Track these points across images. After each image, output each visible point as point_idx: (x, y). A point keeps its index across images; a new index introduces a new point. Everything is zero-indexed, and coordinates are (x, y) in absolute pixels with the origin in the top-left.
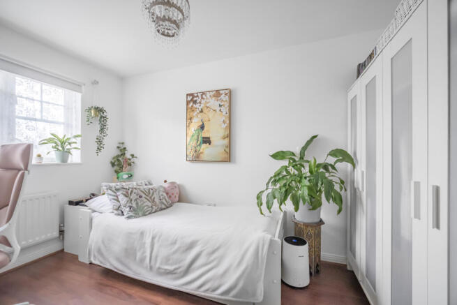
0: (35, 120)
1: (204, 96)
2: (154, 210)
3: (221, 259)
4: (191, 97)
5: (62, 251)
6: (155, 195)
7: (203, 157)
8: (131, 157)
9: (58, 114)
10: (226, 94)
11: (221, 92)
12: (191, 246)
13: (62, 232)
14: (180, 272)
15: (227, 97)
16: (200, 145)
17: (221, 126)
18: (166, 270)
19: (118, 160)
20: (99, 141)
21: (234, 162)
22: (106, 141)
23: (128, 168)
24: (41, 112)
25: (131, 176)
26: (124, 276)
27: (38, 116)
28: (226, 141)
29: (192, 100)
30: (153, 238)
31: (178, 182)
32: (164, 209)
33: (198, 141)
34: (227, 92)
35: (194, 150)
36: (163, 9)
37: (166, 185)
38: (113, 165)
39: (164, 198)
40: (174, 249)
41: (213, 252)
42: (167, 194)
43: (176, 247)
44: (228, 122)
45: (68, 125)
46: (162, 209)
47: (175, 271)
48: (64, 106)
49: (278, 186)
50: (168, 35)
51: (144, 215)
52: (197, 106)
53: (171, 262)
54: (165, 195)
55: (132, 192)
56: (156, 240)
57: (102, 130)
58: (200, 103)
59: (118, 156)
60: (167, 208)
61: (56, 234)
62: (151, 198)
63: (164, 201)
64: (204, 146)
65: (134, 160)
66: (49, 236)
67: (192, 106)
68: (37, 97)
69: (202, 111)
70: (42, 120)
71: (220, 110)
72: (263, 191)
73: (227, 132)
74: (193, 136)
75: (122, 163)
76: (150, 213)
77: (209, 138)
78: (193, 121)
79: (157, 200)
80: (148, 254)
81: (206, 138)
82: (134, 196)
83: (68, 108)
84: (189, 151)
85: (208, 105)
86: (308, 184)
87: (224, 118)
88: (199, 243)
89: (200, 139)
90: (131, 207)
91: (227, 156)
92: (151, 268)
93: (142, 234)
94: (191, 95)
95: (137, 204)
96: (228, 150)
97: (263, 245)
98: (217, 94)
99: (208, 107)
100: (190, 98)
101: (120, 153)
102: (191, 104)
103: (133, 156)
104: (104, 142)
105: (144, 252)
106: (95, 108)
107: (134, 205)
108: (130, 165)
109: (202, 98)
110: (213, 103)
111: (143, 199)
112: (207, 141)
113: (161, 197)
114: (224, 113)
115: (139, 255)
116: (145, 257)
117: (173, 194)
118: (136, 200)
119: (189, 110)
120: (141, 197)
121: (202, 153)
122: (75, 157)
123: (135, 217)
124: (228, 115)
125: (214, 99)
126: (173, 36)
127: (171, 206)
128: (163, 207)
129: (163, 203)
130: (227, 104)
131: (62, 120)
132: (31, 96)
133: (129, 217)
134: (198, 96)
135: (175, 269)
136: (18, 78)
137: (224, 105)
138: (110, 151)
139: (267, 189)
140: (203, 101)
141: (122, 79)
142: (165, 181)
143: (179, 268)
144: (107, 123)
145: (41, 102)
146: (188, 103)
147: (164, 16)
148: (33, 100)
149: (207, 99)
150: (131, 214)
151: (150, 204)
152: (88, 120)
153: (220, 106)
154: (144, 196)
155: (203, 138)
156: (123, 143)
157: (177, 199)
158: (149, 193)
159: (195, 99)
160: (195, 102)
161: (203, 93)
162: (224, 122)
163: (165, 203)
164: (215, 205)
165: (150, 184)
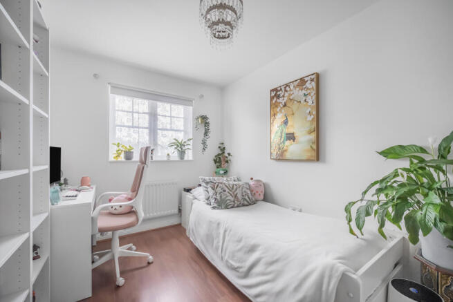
0: (167, 130)
1: (288, 89)
2: (236, 205)
3: (278, 274)
4: (275, 92)
5: (180, 224)
6: (238, 191)
7: (288, 155)
8: (227, 155)
9: (180, 124)
10: (312, 80)
11: (306, 79)
12: (252, 249)
13: (180, 210)
14: (242, 272)
15: (313, 83)
16: (283, 142)
17: (306, 118)
18: (232, 265)
19: (220, 158)
20: (204, 143)
21: (324, 161)
22: (208, 142)
23: (226, 164)
24: (171, 124)
25: (226, 172)
26: (205, 257)
27: (169, 127)
28: (313, 136)
29: (275, 95)
30: (225, 231)
31: (264, 180)
32: (247, 205)
33: (281, 137)
34: (312, 77)
35: (278, 146)
36: (217, 13)
37: (251, 183)
38: (215, 161)
39: (247, 195)
40: (239, 247)
41: (272, 263)
42: (251, 191)
43: (241, 244)
44: (314, 113)
45: (186, 132)
46: (244, 205)
47: (238, 269)
48: (184, 118)
49: (382, 197)
50: (224, 38)
51: (226, 208)
52: (281, 100)
53: (235, 258)
54: (249, 192)
55: (218, 185)
56: (227, 233)
57: (206, 134)
58: (283, 96)
59: (219, 155)
60: (250, 204)
61: (176, 211)
62: (233, 193)
63: (246, 197)
64: (288, 143)
65: (230, 158)
66: (169, 212)
67: (276, 102)
68: (168, 114)
69: (285, 105)
70: (171, 130)
71: (305, 101)
72: (354, 203)
73: (314, 125)
74: (277, 132)
75: (222, 160)
76: (232, 207)
77: (293, 134)
78: (277, 117)
79: (239, 196)
80: (221, 244)
81: (290, 134)
82: (219, 190)
83: (185, 119)
84: (273, 148)
85: (291, 98)
86: (437, 201)
87: (309, 109)
88: (260, 248)
89: (284, 135)
90: (216, 199)
91: (314, 154)
92: (222, 258)
93: (219, 224)
94: (275, 90)
95: (221, 197)
96: (315, 147)
97: (330, 277)
98: (302, 81)
99: (291, 100)
100: (273, 94)
101: (220, 152)
102: (275, 99)
103: (229, 154)
104: (207, 144)
105: (218, 242)
106: (201, 117)
107: (218, 198)
108: (227, 162)
109: (286, 91)
110: (298, 93)
111: (226, 193)
112: (291, 137)
113: (244, 194)
114: (310, 103)
115: (215, 242)
116: (219, 246)
117: (257, 192)
118: (220, 193)
119: (273, 106)
120: (225, 191)
121: (286, 151)
122: (189, 155)
123: (218, 209)
124: (314, 104)
125: (297, 89)
126: (228, 37)
127: (254, 203)
128: (246, 203)
129: (245, 200)
130: (313, 92)
131: (182, 128)
132: (164, 114)
133: (214, 208)
134: (281, 89)
135: (238, 267)
136: (159, 104)
137: (309, 94)
138: (213, 151)
139: (362, 200)
140: (287, 94)
141: (222, 89)
142: (252, 179)
143: (241, 267)
144: (210, 128)
145: (171, 117)
146: (272, 98)
147: (219, 20)
148: (166, 116)
149: (291, 90)
150: (215, 205)
151: (232, 199)
152: (196, 127)
153: (305, 95)
154: (227, 190)
155: (287, 134)
156: (223, 144)
157: (262, 197)
158: (233, 189)
159: (278, 93)
160: (278, 97)
161: (287, 85)
162: (310, 113)
163: (248, 199)
164: (300, 211)
165: (239, 180)
